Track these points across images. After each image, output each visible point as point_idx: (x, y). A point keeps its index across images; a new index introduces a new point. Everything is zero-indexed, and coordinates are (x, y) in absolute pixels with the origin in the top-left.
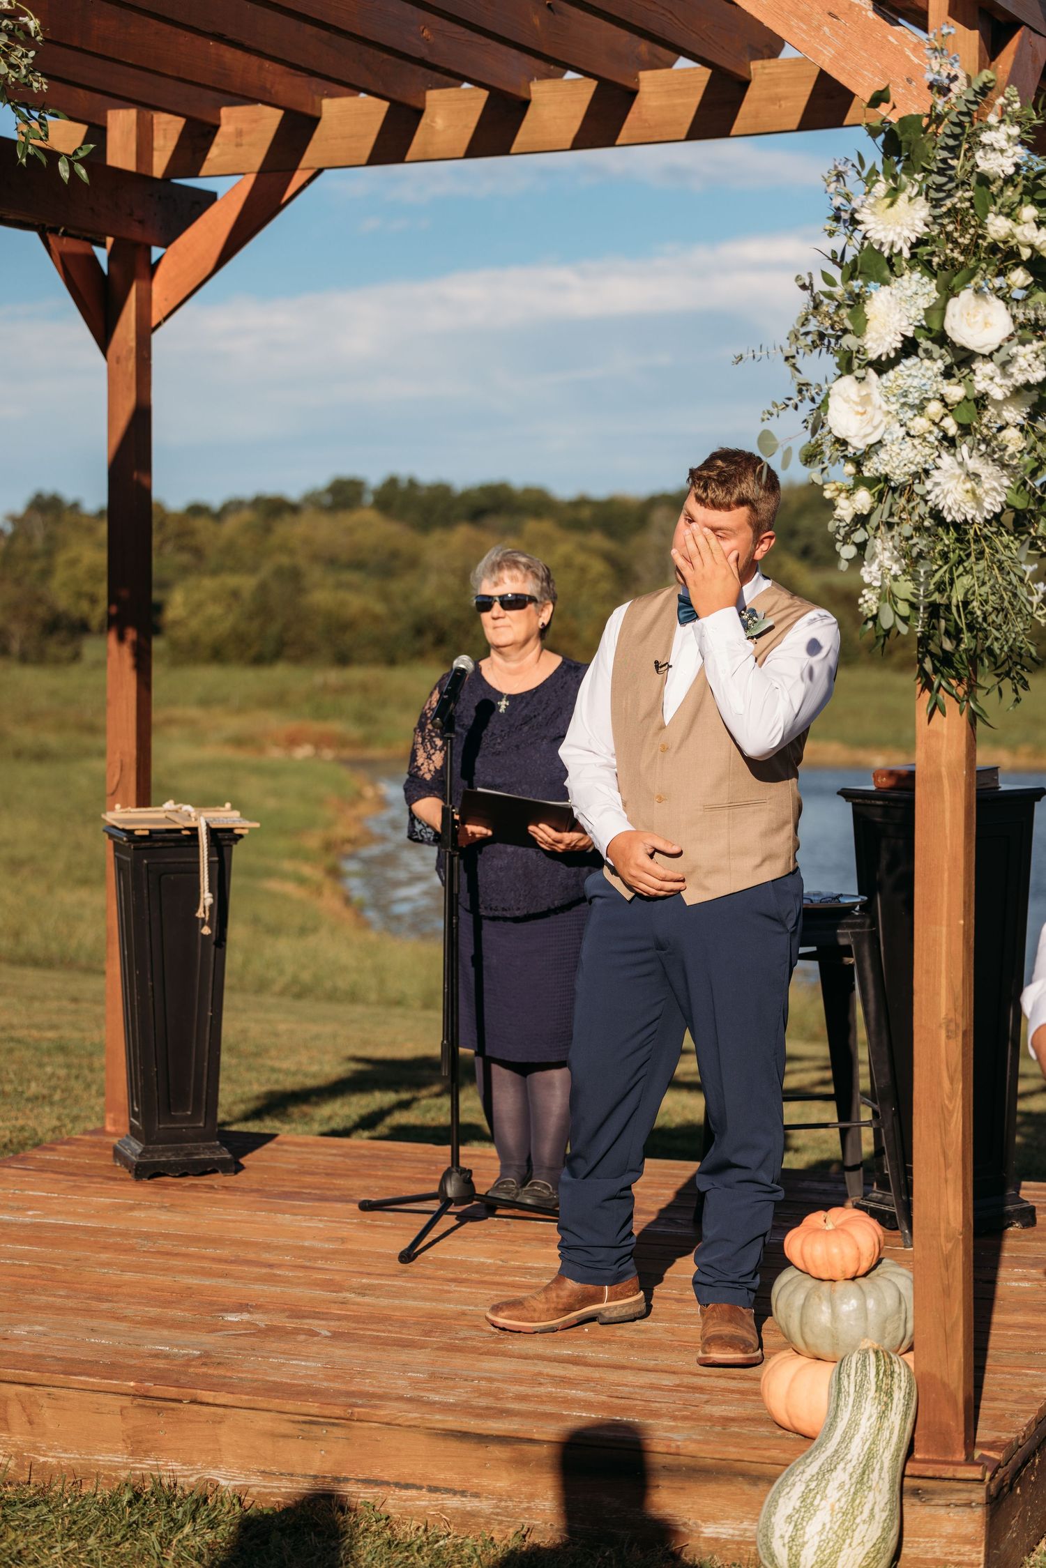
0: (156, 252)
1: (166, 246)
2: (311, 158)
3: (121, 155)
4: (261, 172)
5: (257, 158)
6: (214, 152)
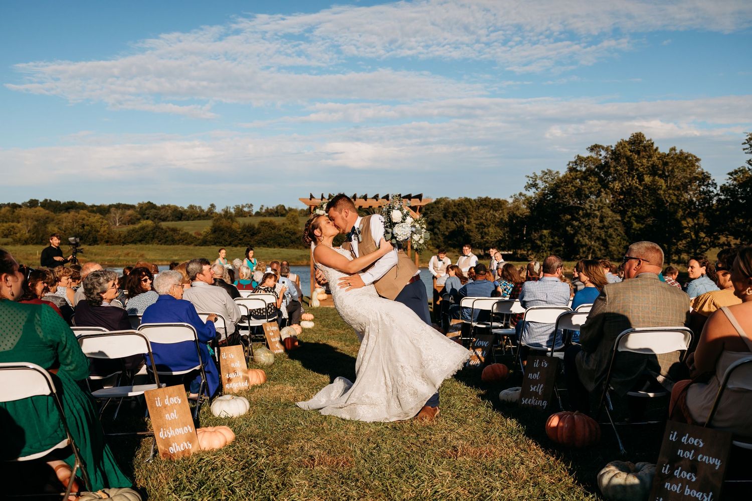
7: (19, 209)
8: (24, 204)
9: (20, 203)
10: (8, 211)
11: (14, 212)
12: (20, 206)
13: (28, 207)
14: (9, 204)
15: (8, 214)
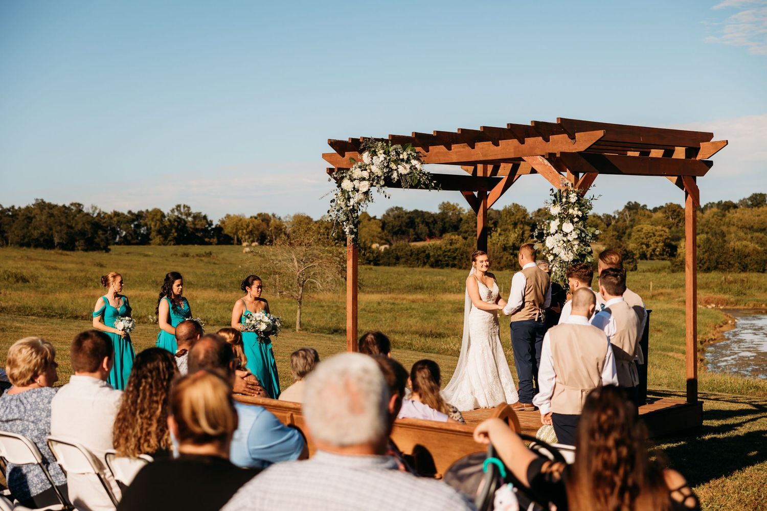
0: (488, 192)
1: (490, 191)
2: (518, 173)
3: (480, 173)
4: (509, 175)
5: (508, 173)
6: (499, 171)
7: (732, 211)
8: (743, 202)
9: (736, 201)
10: (715, 214)
11: (724, 216)
12: (735, 206)
13: (748, 206)
14: (719, 203)
15: (712, 220)
